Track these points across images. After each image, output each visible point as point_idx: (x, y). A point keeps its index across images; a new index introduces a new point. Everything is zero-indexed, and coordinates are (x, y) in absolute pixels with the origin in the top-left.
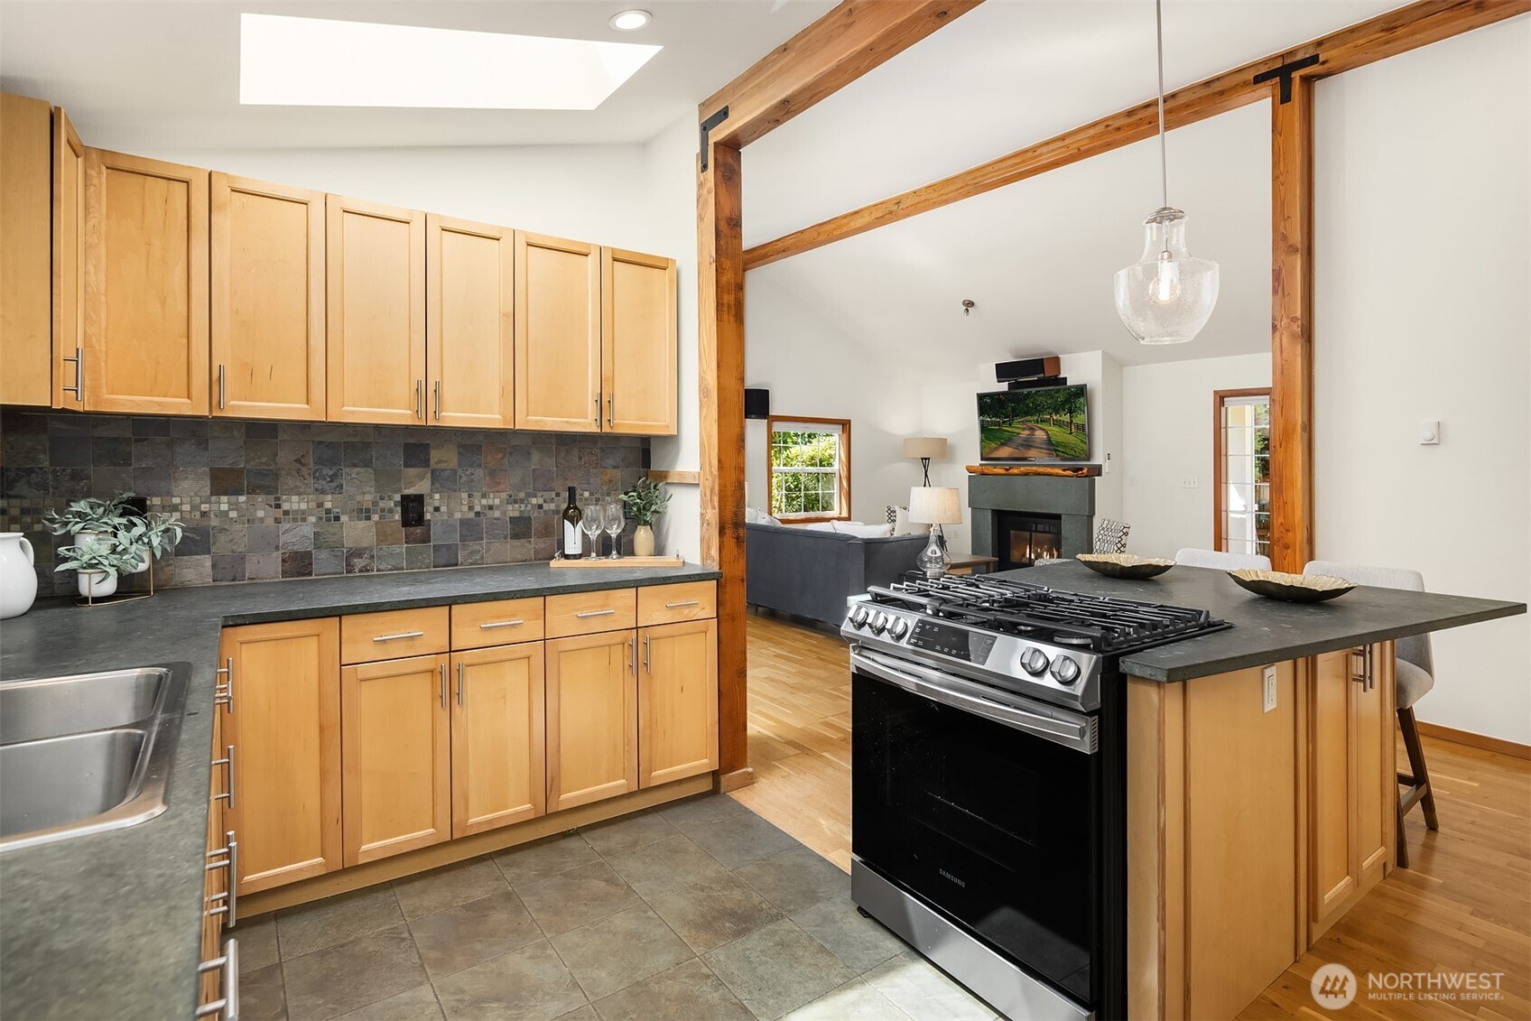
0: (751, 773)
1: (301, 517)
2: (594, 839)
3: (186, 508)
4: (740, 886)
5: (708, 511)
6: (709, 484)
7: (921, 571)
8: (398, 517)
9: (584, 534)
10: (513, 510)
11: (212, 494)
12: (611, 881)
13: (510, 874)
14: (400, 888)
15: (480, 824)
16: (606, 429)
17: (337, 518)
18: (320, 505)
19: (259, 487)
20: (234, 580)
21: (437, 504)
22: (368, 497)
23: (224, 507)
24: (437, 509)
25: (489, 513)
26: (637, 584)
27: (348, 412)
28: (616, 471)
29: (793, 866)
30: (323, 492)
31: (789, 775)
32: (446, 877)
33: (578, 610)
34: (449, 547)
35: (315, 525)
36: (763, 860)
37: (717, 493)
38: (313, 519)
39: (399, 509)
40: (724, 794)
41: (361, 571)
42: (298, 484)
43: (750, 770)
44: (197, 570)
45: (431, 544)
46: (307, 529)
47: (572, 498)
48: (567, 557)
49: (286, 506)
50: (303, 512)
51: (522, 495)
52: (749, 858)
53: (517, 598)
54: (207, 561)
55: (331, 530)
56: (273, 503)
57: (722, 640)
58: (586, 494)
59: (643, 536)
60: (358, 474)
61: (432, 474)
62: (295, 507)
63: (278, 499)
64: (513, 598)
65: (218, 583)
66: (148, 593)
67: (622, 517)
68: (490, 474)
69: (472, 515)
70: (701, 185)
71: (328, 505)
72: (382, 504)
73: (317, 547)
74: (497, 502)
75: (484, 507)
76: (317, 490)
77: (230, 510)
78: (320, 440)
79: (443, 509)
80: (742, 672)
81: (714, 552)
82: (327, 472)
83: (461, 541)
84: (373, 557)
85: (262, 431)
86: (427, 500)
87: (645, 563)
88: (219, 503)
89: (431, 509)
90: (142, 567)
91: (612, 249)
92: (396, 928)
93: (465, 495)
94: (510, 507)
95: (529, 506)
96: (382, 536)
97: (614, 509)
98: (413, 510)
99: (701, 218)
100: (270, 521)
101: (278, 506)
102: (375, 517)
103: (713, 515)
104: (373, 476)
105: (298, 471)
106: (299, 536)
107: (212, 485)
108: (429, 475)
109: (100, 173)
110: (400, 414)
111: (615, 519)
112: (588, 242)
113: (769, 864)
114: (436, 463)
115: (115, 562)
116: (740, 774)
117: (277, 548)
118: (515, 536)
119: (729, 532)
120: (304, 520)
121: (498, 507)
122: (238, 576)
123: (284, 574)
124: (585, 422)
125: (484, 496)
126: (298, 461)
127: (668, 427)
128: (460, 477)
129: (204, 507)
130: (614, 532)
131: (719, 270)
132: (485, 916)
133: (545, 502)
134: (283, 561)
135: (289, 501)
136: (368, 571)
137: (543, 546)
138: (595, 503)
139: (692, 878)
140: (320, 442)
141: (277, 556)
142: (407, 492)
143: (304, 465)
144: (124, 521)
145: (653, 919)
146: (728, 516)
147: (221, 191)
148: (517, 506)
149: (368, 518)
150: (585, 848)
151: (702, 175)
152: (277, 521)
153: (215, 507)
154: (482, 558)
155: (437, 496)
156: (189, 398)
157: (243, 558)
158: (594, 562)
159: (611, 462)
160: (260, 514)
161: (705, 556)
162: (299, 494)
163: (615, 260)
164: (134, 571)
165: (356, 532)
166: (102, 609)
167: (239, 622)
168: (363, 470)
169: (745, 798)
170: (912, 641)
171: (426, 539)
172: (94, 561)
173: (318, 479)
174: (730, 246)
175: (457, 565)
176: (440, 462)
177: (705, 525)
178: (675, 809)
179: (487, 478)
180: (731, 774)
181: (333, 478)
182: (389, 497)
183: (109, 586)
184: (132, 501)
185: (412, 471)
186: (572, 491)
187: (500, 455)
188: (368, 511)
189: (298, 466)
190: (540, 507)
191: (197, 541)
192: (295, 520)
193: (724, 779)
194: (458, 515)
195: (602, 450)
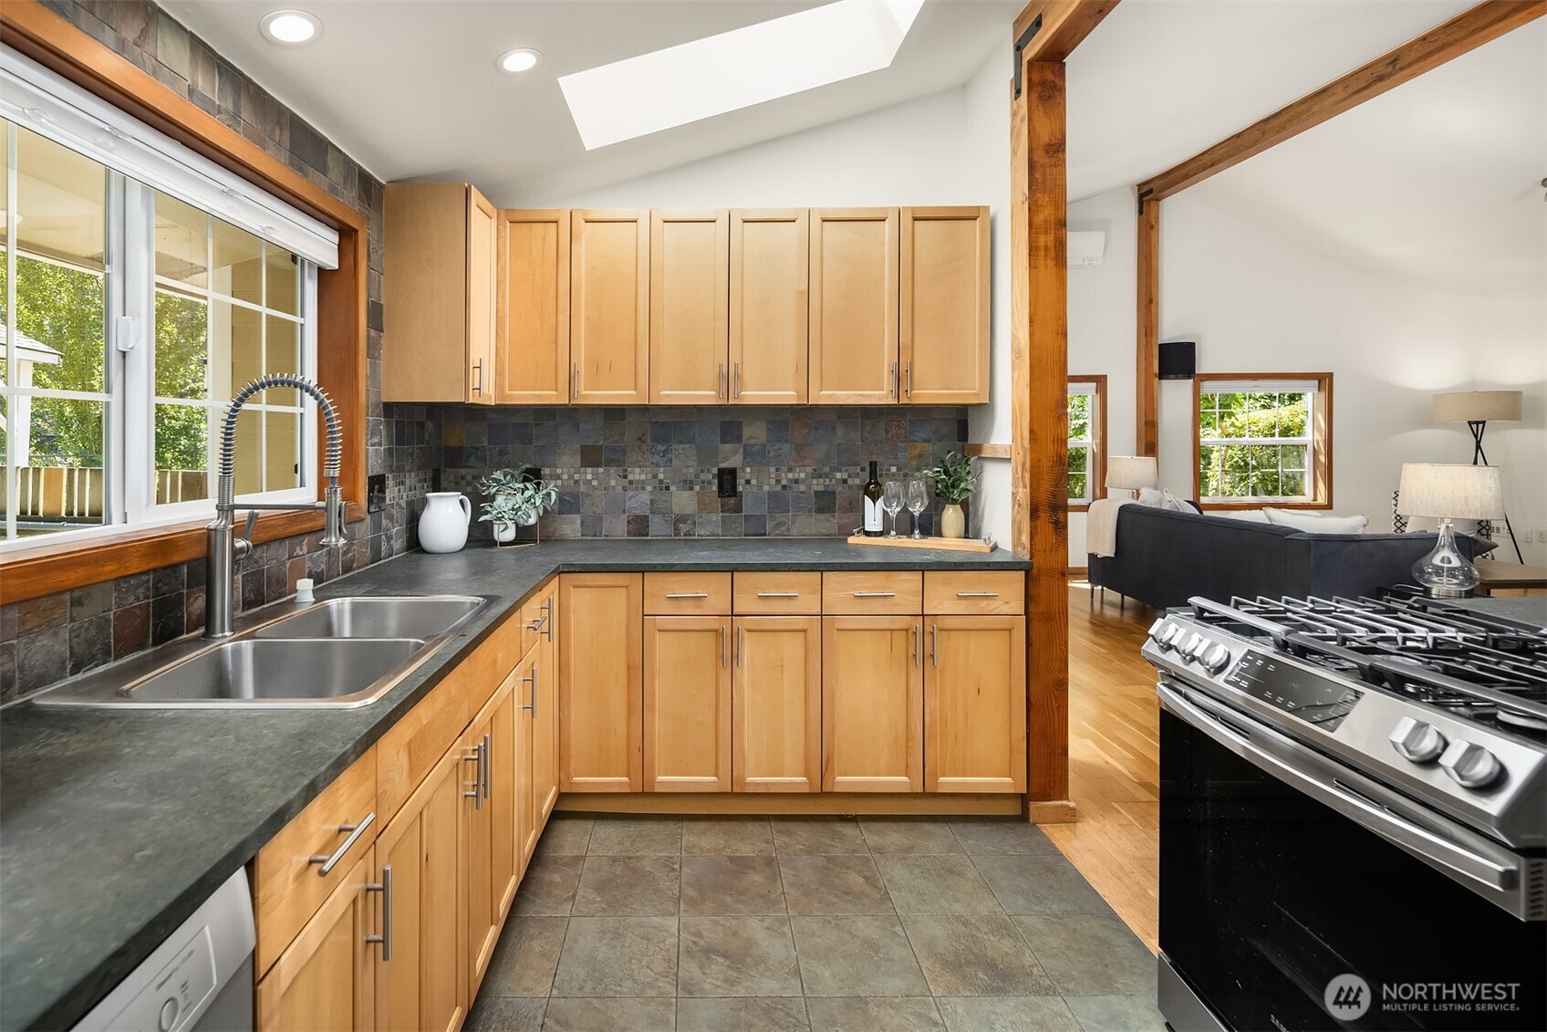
0: (1073, 809)
1: (641, 486)
2: (869, 831)
3: (565, 477)
4: (1015, 937)
5: (1020, 490)
6: (1020, 458)
7: (1421, 586)
8: (715, 488)
9: (885, 513)
10: (818, 485)
11: (582, 466)
12: (870, 881)
13: (780, 840)
14: (687, 823)
15: (758, 784)
16: (904, 401)
17: (667, 488)
18: (655, 476)
19: (612, 461)
20: (595, 536)
21: (748, 477)
22: (691, 470)
23: (589, 477)
24: (748, 482)
25: (795, 487)
26: (923, 568)
27: (666, 395)
28: (927, 444)
29: (1092, 937)
30: (657, 465)
31: (1131, 824)
32: (726, 825)
33: (855, 589)
34: (758, 518)
35: (651, 493)
36: (1056, 916)
37: (1028, 469)
38: (649, 488)
39: (716, 481)
40: (1034, 824)
41: (685, 535)
42: (640, 458)
43: (1072, 804)
44: (571, 527)
45: (743, 514)
46: (645, 497)
47: (873, 473)
48: (868, 534)
49: (630, 477)
50: (643, 482)
51: (827, 469)
52: (1038, 908)
53: (794, 571)
54: (577, 519)
55: (664, 498)
56: (621, 474)
57: (1034, 641)
58: (894, 469)
59: (951, 517)
60: (684, 449)
61: (744, 449)
62: (637, 477)
63: (625, 470)
64: (789, 571)
65: (584, 538)
66: (535, 541)
67: (925, 494)
68: (796, 449)
69: (779, 488)
70: (1014, 114)
71: (661, 476)
72: (702, 476)
73: (653, 512)
74: (802, 476)
75: (790, 480)
76: (653, 463)
77: (593, 479)
78: (655, 420)
79: (754, 482)
80: (1061, 686)
81: (1025, 538)
82: (662, 448)
83: (769, 512)
84: (695, 523)
85: (614, 414)
86: (739, 473)
87: (947, 545)
88: (586, 473)
89: (743, 481)
90: (532, 521)
91: (913, 208)
92: (672, 858)
93: (772, 469)
94: (815, 481)
95: (834, 480)
96: (703, 506)
97: (917, 486)
98: (727, 481)
99: (1014, 153)
100: (619, 489)
101: (625, 477)
102: (697, 488)
103: (1024, 494)
104: (695, 452)
105: (640, 447)
106: (640, 502)
107: (581, 459)
108: (742, 450)
109: (505, 227)
110: (705, 395)
111: (920, 495)
112: (886, 206)
113: (1062, 925)
114: (748, 439)
115: (512, 517)
116: (1057, 807)
117: (624, 512)
118: (820, 510)
119: (1044, 516)
120: (643, 488)
121: (803, 481)
122: (598, 534)
123: (629, 533)
124: (880, 395)
125: (790, 470)
126: (639, 439)
127: (978, 394)
128: (769, 452)
129: (576, 477)
130: (917, 509)
131: (1033, 208)
132: (744, 873)
133: (850, 477)
134: (628, 522)
135: (632, 472)
136: (691, 535)
137: (847, 521)
138: (902, 478)
139: (958, 908)
140: (656, 423)
141: (624, 518)
142: (723, 466)
143: (643, 442)
144: (521, 486)
145: (899, 936)
146: (1044, 496)
147: (579, 222)
148: (821, 480)
149: (691, 489)
150: (857, 838)
151: (1015, 103)
152: (625, 489)
153: (583, 477)
154: (788, 529)
155: (748, 470)
156: (556, 390)
157: (601, 519)
158: (893, 540)
159: (921, 435)
160: (613, 483)
161: (1017, 543)
162: (640, 467)
163: (915, 219)
164: (526, 524)
165: (683, 501)
166: (507, 550)
167: (572, 570)
168: (687, 446)
169: (1058, 836)
170: (1232, 678)
171: (738, 509)
172: (500, 515)
173: (653, 453)
174: (1049, 177)
175: (765, 535)
176: (751, 438)
177: (1016, 507)
178: (968, 825)
179: (793, 453)
180: (1044, 803)
181: (665, 453)
182: (708, 469)
183: (510, 535)
184: (527, 471)
185: (727, 447)
186: (873, 465)
187: (806, 430)
188: (691, 482)
189: (640, 443)
190: (845, 481)
191: (568, 503)
192: (637, 489)
193: (1035, 807)
194: (766, 488)
195: (912, 423)
